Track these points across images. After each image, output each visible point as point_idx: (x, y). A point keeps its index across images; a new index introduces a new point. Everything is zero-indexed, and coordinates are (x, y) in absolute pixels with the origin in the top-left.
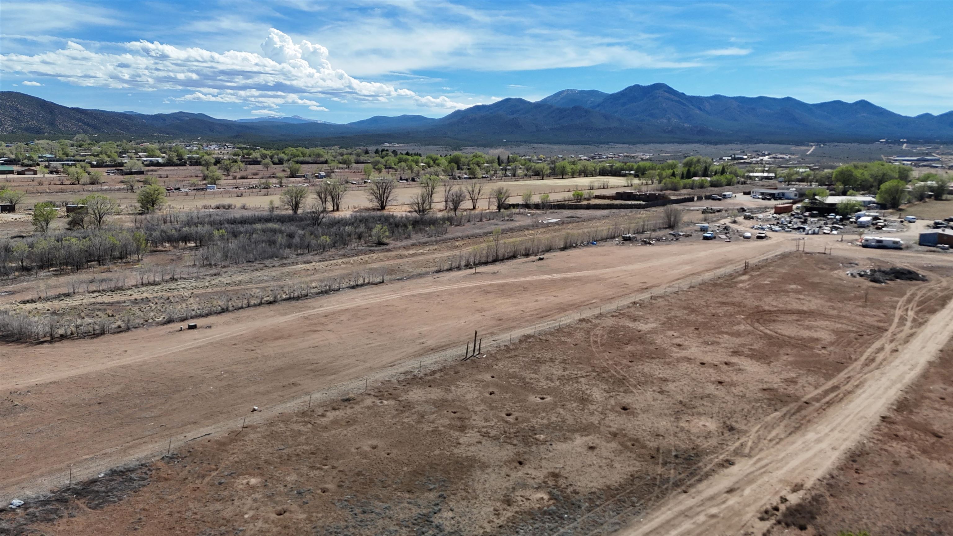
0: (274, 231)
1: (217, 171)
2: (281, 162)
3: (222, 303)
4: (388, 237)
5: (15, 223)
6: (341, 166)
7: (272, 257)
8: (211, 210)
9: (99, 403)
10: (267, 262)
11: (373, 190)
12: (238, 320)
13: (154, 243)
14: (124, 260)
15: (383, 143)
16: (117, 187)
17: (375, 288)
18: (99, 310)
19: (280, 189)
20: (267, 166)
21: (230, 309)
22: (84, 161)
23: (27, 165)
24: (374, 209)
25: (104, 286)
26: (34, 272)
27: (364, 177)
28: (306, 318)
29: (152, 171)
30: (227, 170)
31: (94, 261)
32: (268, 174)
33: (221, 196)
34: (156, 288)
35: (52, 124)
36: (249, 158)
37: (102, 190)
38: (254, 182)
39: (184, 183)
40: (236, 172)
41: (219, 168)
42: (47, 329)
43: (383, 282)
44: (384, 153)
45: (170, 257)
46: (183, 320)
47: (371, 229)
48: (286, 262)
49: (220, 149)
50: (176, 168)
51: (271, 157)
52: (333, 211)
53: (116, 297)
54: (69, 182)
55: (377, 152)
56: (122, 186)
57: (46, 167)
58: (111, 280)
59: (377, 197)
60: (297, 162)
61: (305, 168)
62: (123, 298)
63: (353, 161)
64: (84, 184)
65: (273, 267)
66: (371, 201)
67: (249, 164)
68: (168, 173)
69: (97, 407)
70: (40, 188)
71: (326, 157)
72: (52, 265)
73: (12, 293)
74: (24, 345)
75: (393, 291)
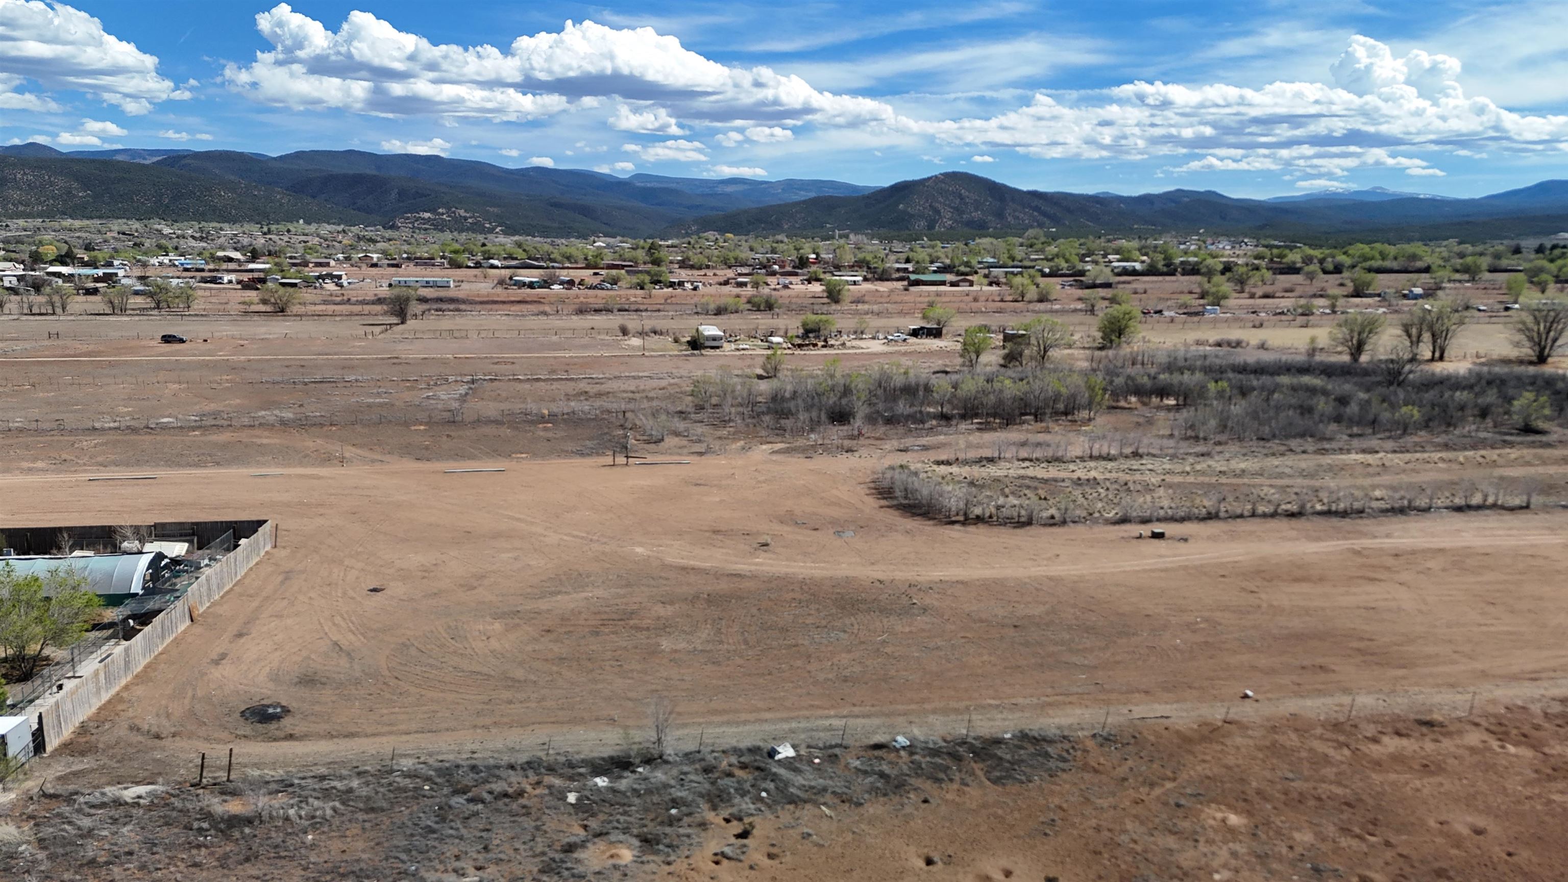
0: (1312, 391)
1: (1224, 285)
2: (1338, 269)
3: (1209, 503)
4: (1547, 419)
5: (941, 353)
6: (1457, 276)
7: (1302, 435)
8: (1208, 348)
9: (1015, 626)
10: (1294, 443)
11: (1524, 323)
12: (1233, 536)
13: (1115, 395)
14: (1069, 418)
15: (1556, 233)
16: (1072, 306)
17: (1510, 519)
18: (1028, 487)
19: (1332, 316)
20: (1311, 276)
21: (1222, 514)
22: (1033, 267)
23: (963, 274)
24: (1521, 362)
25: (1038, 454)
26: (954, 422)
27: (1505, 298)
28: (1358, 553)
29: (1124, 282)
30: (1241, 282)
31: (1030, 414)
32: (1311, 290)
33: (1226, 325)
34: (1110, 465)
35: (1000, 215)
36: (1280, 263)
37: (1052, 311)
38: (1286, 303)
39: (1169, 303)
40: (1255, 286)
41: (1229, 280)
42: (962, 505)
43: (1527, 507)
44: (1557, 252)
45: (1136, 419)
46: (1145, 521)
47: (1509, 400)
48: (1327, 446)
49: (1233, 247)
50: (1160, 278)
51: (1321, 261)
52: (1433, 360)
53: (1053, 472)
54: (1010, 298)
55: (1540, 250)
56: (1080, 306)
57: (986, 276)
58: (1049, 445)
59: (1531, 339)
60: (1370, 270)
61: (1382, 282)
62: (1063, 475)
63: (1484, 266)
64: (1030, 302)
65: (1304, 452)
66: (1517, 344)
67: (1281, 273)
68: (1147, 286)
69: (1011, 632)
70: (975, 305)
71: (1428, 260)
72: (976, 415)
73: (925, 448)
74: (931, 522)
75: (1549, 528)
